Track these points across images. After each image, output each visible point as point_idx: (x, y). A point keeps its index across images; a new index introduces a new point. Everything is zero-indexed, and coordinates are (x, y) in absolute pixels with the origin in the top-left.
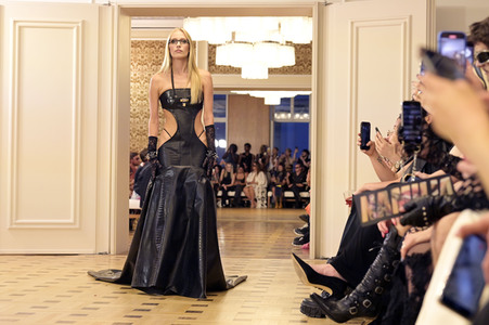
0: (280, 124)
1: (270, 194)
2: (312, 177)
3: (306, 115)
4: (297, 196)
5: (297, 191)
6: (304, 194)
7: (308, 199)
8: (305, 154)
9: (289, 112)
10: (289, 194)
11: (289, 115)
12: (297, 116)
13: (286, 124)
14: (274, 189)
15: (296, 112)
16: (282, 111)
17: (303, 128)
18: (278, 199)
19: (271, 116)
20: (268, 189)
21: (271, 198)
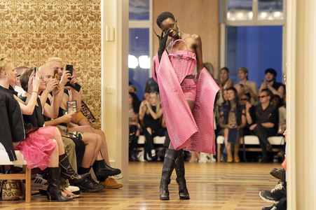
0: (236, 28)
1: (220, 140)
2: (289, 112)
3: (277, 14)
4: (263, 143)
5: (264, 134)
6: (276, 141)
7: (282, 148)
8: (270, 76)
9: (250, 9)
10: (251, 140)
11: (251, 15)
12: (264, 15)
13: (245, 28)
14: (226, 132)
15: (261, 9)
16: (239, 8)
17: (274, 35)
18: (233, 147)
19: (221, 17)
20: (218, 132)
21: (223, 145)
